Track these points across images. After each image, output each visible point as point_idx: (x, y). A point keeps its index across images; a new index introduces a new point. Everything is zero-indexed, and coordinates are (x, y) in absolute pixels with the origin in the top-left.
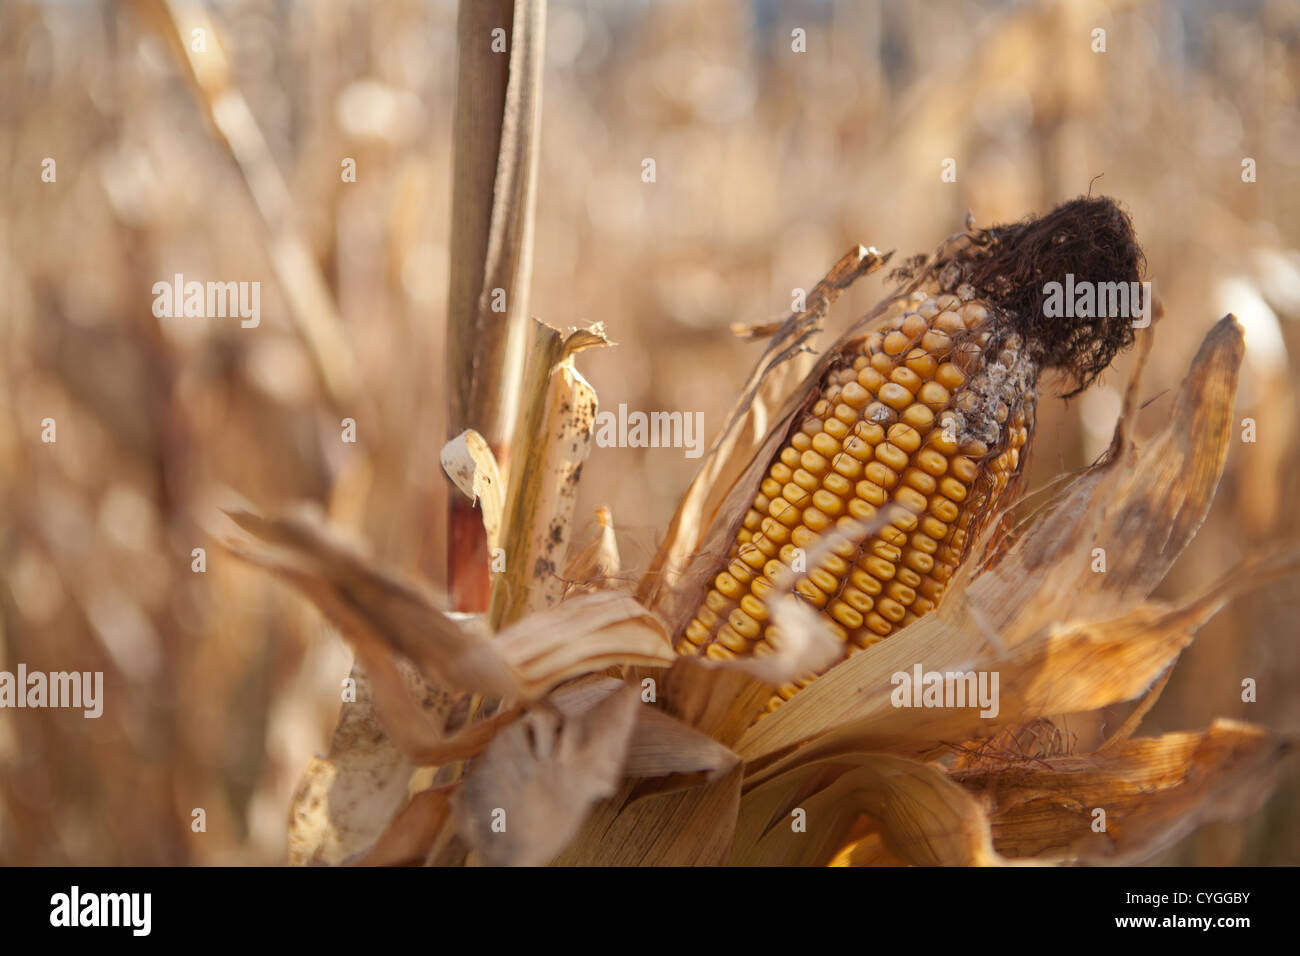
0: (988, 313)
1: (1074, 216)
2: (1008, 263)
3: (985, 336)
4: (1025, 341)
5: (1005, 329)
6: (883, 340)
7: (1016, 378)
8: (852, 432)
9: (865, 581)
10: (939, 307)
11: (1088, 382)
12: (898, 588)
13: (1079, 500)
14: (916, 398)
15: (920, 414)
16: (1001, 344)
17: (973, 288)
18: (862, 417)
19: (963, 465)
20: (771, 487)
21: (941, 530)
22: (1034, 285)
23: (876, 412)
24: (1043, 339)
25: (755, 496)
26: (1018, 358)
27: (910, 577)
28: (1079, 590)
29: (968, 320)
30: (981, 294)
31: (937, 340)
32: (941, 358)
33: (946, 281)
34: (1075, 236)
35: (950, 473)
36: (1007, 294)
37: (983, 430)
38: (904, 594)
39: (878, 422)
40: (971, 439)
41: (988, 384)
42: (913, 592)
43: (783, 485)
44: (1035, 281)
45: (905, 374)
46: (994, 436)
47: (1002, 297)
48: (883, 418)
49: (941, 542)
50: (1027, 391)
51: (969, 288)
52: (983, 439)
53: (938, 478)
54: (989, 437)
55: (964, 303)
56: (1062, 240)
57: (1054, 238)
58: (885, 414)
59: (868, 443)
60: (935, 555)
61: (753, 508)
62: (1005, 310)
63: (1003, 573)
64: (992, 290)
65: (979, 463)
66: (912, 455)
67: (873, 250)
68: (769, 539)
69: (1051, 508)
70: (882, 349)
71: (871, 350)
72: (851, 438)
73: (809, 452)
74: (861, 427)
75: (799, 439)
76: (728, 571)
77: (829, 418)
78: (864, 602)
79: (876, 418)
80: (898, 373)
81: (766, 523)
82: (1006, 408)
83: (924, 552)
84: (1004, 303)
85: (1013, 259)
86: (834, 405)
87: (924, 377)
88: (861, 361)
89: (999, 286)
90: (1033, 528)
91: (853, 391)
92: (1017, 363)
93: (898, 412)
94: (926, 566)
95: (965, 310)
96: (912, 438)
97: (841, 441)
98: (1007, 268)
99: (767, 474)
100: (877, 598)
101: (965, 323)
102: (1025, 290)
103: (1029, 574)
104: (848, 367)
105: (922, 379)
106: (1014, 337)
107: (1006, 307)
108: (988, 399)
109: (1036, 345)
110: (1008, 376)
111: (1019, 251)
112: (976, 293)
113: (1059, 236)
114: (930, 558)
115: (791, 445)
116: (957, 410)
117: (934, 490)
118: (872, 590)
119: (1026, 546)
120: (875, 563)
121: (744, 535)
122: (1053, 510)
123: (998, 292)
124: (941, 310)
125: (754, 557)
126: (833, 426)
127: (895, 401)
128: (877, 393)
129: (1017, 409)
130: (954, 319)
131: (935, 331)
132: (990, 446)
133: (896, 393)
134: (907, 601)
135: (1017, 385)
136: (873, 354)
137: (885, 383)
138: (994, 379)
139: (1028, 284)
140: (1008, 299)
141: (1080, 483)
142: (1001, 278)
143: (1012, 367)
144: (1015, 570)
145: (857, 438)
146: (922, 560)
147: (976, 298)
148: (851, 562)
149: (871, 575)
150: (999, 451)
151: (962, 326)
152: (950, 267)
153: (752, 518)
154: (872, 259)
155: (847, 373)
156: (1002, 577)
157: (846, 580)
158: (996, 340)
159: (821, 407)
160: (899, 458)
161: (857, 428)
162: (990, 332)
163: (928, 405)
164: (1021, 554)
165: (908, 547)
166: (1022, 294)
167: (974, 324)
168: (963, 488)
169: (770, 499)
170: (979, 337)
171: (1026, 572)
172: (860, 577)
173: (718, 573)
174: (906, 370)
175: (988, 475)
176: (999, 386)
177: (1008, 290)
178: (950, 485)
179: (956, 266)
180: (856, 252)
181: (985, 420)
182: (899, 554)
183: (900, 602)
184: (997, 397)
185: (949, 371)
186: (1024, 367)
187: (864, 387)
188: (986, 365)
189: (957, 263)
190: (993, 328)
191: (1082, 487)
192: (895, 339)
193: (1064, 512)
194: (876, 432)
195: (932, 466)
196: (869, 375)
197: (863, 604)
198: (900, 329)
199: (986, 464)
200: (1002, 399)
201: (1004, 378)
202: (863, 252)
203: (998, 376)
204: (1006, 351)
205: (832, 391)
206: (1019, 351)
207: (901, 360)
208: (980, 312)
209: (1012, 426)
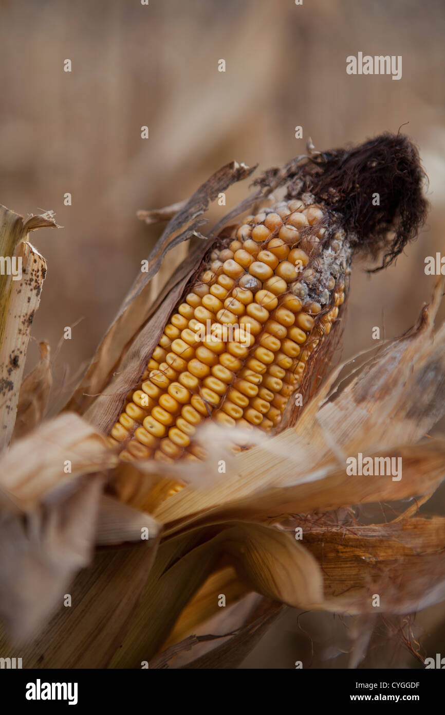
0: (324, 214)
1: (382, 147)
2: (337, 179)
3: (322, 231)
4: (347, 235)
5: (335, 226)
6: (251, 231)
7: (341, 260)
8: (231, 295)
9: (239, 398)
10: (290, 209)
11: (388, 263)
12: (260, 402)
13: (394, 358)
14: (275, 272)
15: (278, 284)
16: (332, 236)
17: (313, 196)
18: (237, 285)
19: (305, 319)
20: (172, 331)
21: (288, 363)
22: (355, 195)
23: (248, 282)
24: (358, 233)
25: (160, 337)
26: (343, 245)
27: (267, 395)
28: (391, 418)
29: (311, 219)
30: (318, 200)
31: (290, 232)
32: (293, 245)
33: (293, 190)
34: (383, 162)
35: (297, 324)
36: (337, 201)
37: (318, 295)
38: (263, 406)
39: (249, 289)
40: (311, 302)
41: (324, 264)
42: (268, 404)
43: (181, 330)
44: (356, 193)
45: (268, 255)
46: (326, 299)
47: (333, 203)
48: (253, 286)
49: (288, 370)
50: (346, 268)
51: (311, 196)
52: (319, 301)
53: (288, 327)
54: (323, 300)
55: (307, 206)
56: (374, 164)
57: (369, 163)
58: (254, 283)
59: (242, 303)
60: (284, 380)
61: (159, 345)
62: (334, 212)
63: (340, 404)
64: (326, 198)
65: (316, 318)
66: (272, 312)
67: (243, 165)
68: (173, 369)
69: (375, 362)
70: (251, 236)
71: (243, 237)
72: (230, 299)
73: (200, 308)
74: (237, 291)
75: (191, 297)
76: (141, 389)
77: (214, 284)
78: (237, 411)
79: (248, 286)
80: (263, 254)
81: (170, 357)
82: (334, 280)
83: (277, 377)
84: (335, 207)
85: (340, 177)
86: (217, 274)
87: (282, 258)
88: (235, 244)
89: (331, 196)
90: (362, 375)
91: (231, 266)
92: (342, 249)
93: (263, 282)
94: (278, 387)
95: (308, 211)
96: (271, 300)
97: (222, 301)
98: (337, 183)
99: (169, 322)
100: (245, 409)
101: (309, 221)
102: (348, 199)
103: (357, 406)
104: (225, 248)
105: (279, 259)
106: (340, 231)
107: (336, 210)
108: (323, 274)
109: (354, 237)
110: (336, 259)
111: (345, 172)
112: (315, 199)
113: (373, 161)
114: (280, 382)
115: (185, 302)
116: (302, 281)
117: (285, 336)
118: (243, 404)
119: (356, 387)
120: (245, 385)
121: (152, 364)
122: (375, 364)
123: (330, 200)
124: (292, 211)
125: (162, 380)
126: (217, 290)
127: (261, 274)
128: (248, 267)
129: (341, 280)
130: (301, 218)
131: (289, 226)
132: (323, 306)
133: (262, 269)
134: (264, 410)
135: (341, 264)
136: (244, 240)
137: (254, 261)
138: (327, 260)
139: (351, 195)
140: (337, 205)
141: (395, 347)
142: (332, 190)
143: (338, 252)
144: (348, 403)
145: (235, 300)
146: (275, 382)
147: (314, 203)
148: (228, 385)
149: (243, 394)
150: (328, 310)
151: (307, 223)
152: (297, 179)
153: (158, 352)
154: (242, 171)
155: (226, 253)
156: (339, 407)
157: (225, 397)
158: (329, 234)
159: (208, 276)
160: (264, 314)
161: (235, 292)
162: (325, 227)
163: (283, 278)
164: (353, 392)
165: (267, 374)
166: (347, 202)
167: (315, 222)
168: (304, 334)
169: (172, 340)
170: (318, 231)
171: (355, 405)
172: (235, 395)
173: (134, 390)
174: (268, 253)
175: (321, 326)
176: (330, 265)
177: (337, 199)
178: (296, 332)
179: (301, 179)
180: (231, 165)
181: (321, 288)
182: (261, 380)
183: (260, 412)
184: (329, 273)
185: (299, 254)
186: (346, 252)
187: (238, 263)
188: (322, 251)
189: (302, 177)
190: (327, 225)
191: (396, 349)
192: (261, 230)
193: (384, 365)
194: (248, 295)
195: (286, 320)
196: (243, 255)
197: (236, 413)
198: (263, 223)
199: (319, 319)
200: (331, 274)
201: (333, 260)
202: (236, 165)
203: (329, 258)
204: (335, 242)
205: (216, 265)
206: (343, 241)
207: (264, 245)
208: (318, 213)
209: (337, 293)
